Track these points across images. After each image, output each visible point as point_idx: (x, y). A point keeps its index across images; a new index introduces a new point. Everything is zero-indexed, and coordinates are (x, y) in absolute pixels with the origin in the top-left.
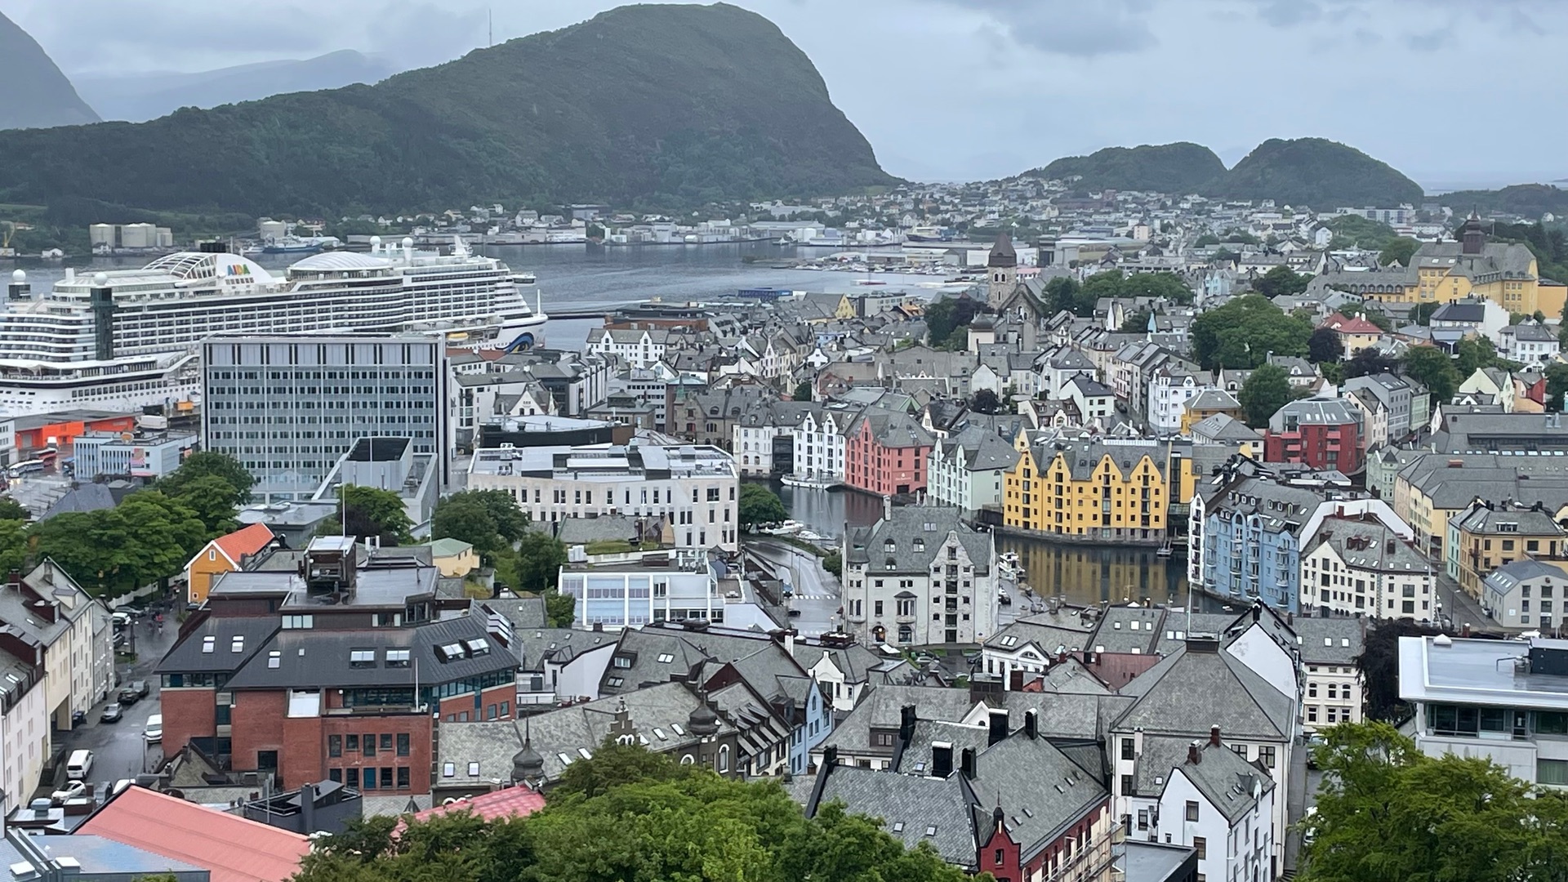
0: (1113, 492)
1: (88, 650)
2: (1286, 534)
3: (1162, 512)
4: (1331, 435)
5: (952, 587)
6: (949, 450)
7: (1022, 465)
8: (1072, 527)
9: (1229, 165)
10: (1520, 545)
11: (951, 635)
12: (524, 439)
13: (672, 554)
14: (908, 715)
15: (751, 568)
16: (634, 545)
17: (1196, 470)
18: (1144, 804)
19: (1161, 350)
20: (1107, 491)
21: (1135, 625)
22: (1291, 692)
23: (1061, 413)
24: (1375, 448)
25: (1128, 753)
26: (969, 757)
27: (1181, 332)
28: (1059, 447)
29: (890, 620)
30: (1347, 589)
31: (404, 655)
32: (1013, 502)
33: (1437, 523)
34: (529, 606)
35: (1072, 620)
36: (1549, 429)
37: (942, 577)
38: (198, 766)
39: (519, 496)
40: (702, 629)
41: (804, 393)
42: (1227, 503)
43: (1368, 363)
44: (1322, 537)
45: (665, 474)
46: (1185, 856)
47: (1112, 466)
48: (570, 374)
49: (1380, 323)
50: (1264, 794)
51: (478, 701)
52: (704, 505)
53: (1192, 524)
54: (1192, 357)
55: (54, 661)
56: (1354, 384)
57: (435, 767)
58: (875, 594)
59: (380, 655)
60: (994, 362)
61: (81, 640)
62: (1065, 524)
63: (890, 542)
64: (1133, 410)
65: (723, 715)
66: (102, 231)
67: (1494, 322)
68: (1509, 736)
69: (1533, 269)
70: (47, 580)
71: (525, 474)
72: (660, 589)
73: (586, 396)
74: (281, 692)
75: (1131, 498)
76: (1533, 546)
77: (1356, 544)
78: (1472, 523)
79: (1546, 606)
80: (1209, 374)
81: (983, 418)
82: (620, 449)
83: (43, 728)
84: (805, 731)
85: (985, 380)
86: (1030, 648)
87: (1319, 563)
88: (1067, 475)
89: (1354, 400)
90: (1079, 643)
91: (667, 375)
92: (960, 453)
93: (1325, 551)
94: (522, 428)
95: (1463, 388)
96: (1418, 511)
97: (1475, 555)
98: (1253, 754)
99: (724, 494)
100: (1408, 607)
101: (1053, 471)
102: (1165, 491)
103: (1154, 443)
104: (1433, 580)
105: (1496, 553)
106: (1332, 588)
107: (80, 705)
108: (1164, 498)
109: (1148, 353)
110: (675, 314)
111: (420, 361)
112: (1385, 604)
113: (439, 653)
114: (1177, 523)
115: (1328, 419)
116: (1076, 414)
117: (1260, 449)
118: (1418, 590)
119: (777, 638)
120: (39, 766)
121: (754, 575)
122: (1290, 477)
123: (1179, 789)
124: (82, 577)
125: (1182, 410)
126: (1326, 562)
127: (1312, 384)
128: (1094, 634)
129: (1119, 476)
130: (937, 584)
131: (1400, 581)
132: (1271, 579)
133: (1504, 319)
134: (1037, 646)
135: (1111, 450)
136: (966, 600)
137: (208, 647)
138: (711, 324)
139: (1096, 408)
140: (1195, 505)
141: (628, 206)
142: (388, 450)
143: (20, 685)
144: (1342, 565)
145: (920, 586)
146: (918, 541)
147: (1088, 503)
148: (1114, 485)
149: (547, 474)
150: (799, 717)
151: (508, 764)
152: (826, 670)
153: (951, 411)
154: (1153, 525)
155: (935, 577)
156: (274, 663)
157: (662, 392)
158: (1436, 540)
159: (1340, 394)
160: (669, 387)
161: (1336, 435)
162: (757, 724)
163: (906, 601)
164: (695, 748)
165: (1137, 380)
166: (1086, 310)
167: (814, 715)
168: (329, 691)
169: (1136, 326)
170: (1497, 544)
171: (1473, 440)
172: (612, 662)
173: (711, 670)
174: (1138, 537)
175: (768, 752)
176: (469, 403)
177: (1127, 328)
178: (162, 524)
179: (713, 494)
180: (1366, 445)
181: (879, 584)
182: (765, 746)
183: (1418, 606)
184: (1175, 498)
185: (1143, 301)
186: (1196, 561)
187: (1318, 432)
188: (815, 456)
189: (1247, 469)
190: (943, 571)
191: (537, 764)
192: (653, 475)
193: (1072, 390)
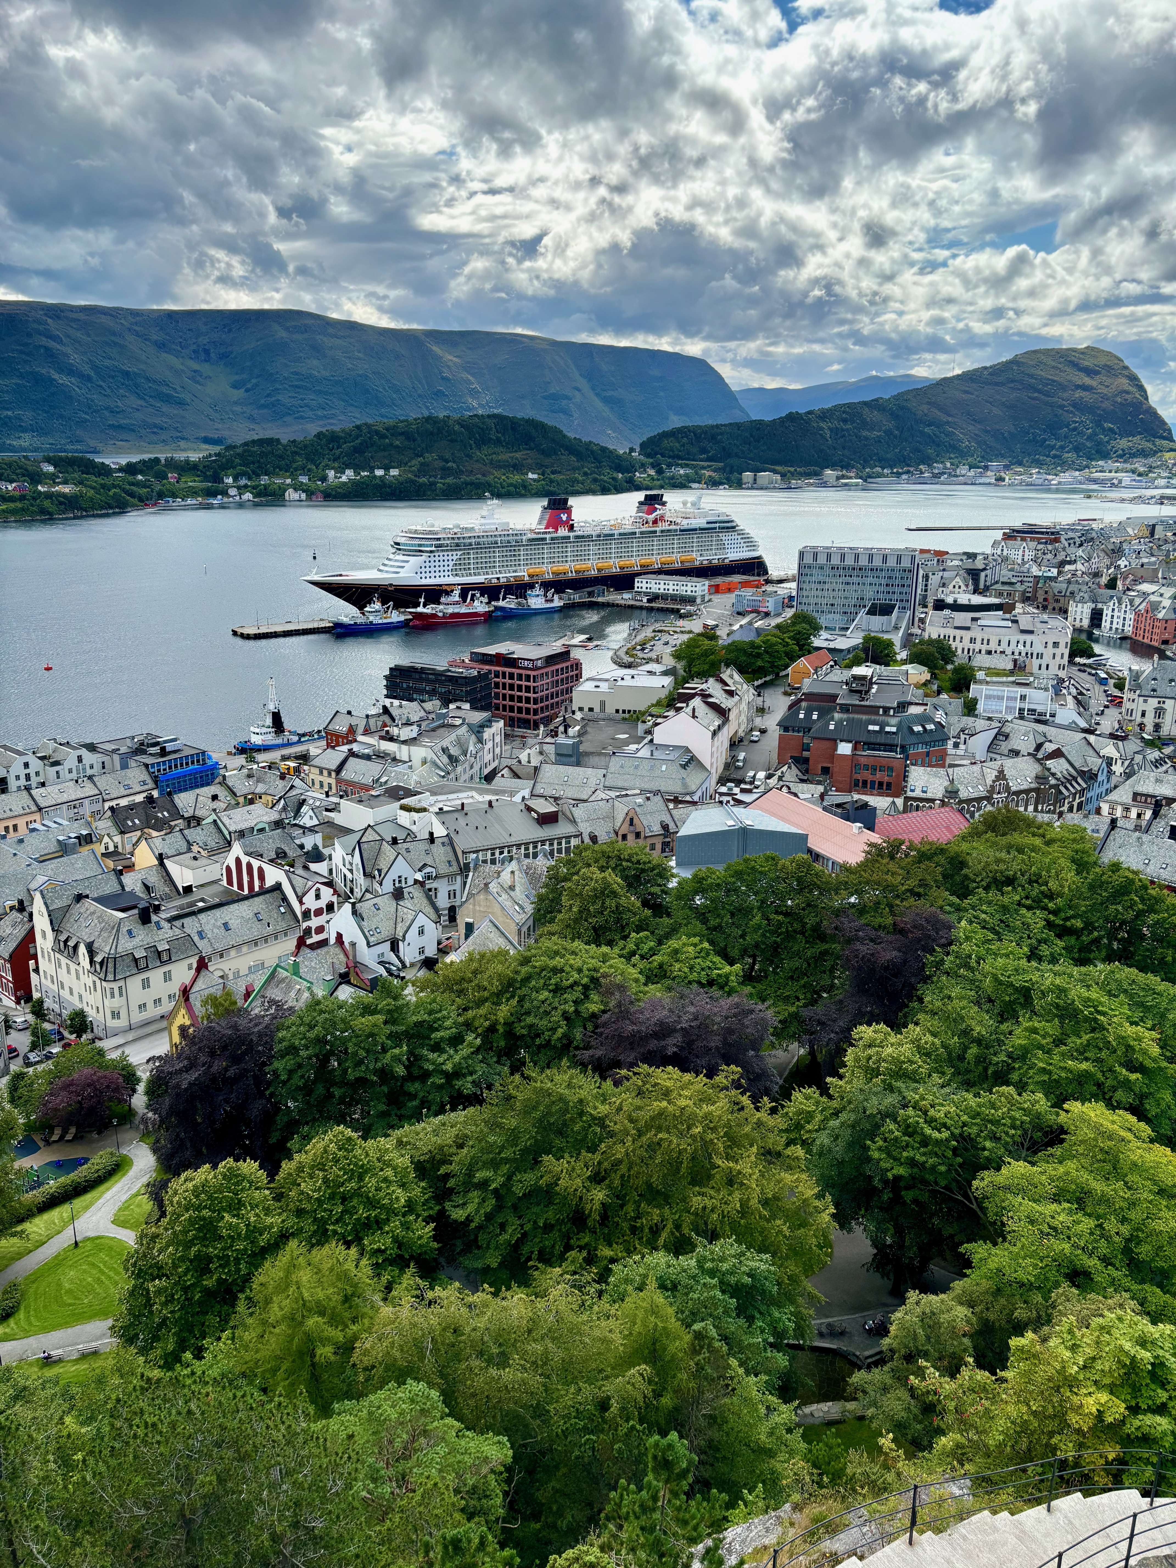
1: (746, 709)
12: (957, 607)
13: (1031, 679)
16: (1012, 673)
29: (1149, 720)
31: (894, 729)
34: (955, 704)
38: (795, 771)
39: (951, 639)
40: (1045, 723)
41: (1112, 584)
45: (1031, 632)
48: (981, 567)
51: (928, 754)
52: (1050, 650)
55: (733, 715)
57: (906, 786)
58: (1142, 706)
59: (882, 729)
61: (743, 704)
63: (1154, 680)
65: (1053, 775)
66: (748, 476)
70: (731, 677)
71: (956, 627)
72: (1023, 698)
73: (988, 579)
74: (834, 742)
91: (1035, 570)
94: (955, 601)
99: (1062, 645)
110: (1042, 533)
111: (906, 563)
113: (911, 730)
119: (1085, 732)
120: (723, 761)
137: (801, 716)
138: (1063, 539)
142: (885, 610)
143: (719, 726)
145: (1169, 705)
146: (1171, 681)
149: (968, 628)
150: (1094, 778)
152: (1109, 750)
156: (832, 727)
157: (1031, 580)
160: (1035, 577)
162: (1070, 779)
163: (1159, 712)
164: (1037, 790)
167: (1101, 777)
168: (857, 743)
172: (995, 737)
173: (1050, 747)
176: (927, 581)
178: (780, 647)
179: (1056, 645)
181: (1145, 701)
188: (1115, 620)
192: (1024, 632)
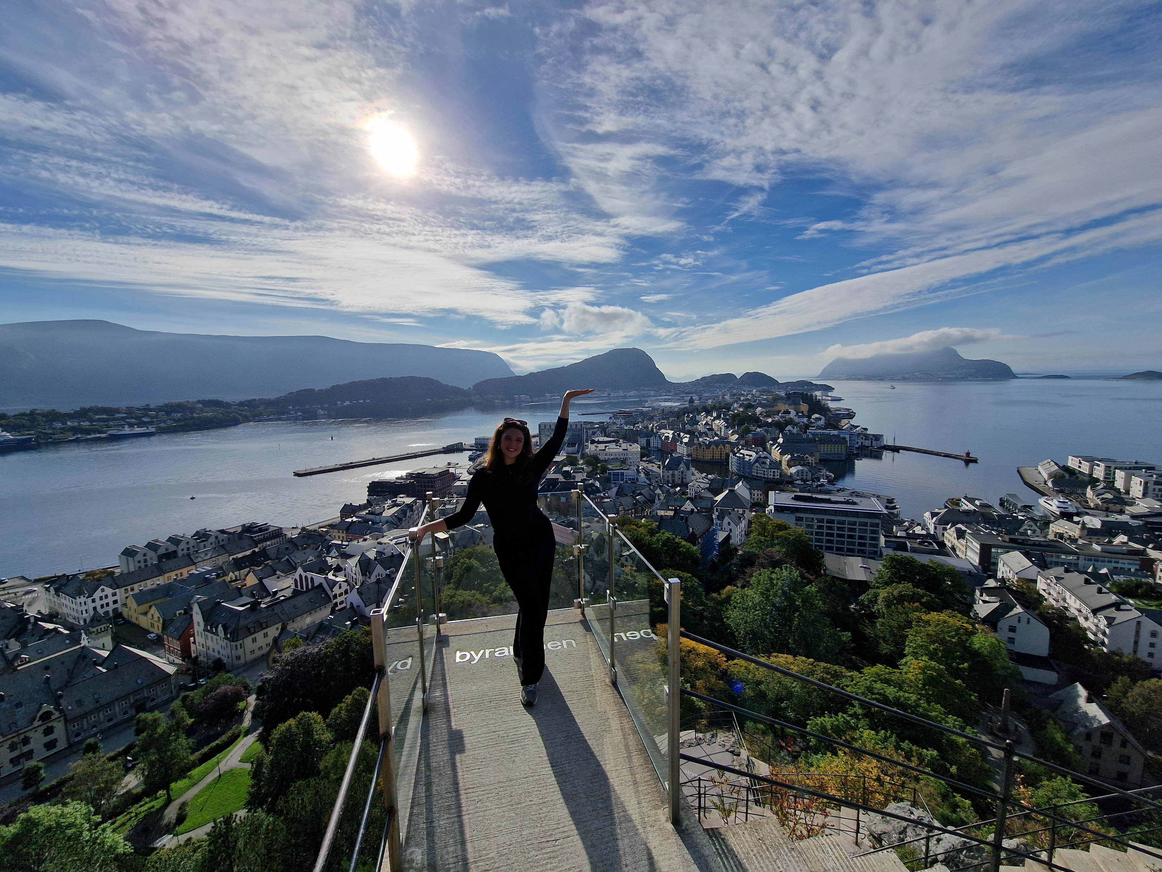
3: (724, 455)
6: (681, 443)
7: (696, 446)
8: (707, 458)
9: (738, 378)
10: (797, 463)
11: (682, 482)
13: (628, 467)
16: (621, 465)
17: (731, 447)
27: (728, 417)
29: (670, 479)
30: (761, 472)
32: (694, 453)
33: (780, 457)
35: (706, 480)
36: (804, 438)
39: (598, 454)
40: (635, 482)
41: (652, 431)
42: (737, 454)
43: (767, 424)
46: (728, 533)
48: (606, 427)
50: (743, 520)
52: (634, 456)
53: (730, 458)
56: (763, 428)
62: (705, 458)
65: (639, 502)
67: (793, 414)
68: (789, 513)
69: (801, 402)
71: (600, 450)
73: (609, 431)
75: (718, 452)
76: (800, 463)
78: (787, 458)
79: (802, 475)
84: (655, 505)
88: (705, 448)
91: (625, 427)
92: (684, 443)
93: (757, 464)
94: (598, 440)
95: (786, 429)
96: (776, 455)
97: (788, 465)
98: (741, 512)
100: (774, 476)
101: (702, 447)
102: (725, 451)
104: (779, 470)
111: (579, 426)
112: (769, 475)
114: (727, 458)
115: (758, 436)
117: (744, 442)
118: (776, 472)
123: (727, 519)
128: (710, 484)
131: (772, 470)
132: (746, 470)
135: (714, 443)
138: (633, 415)
139: (711, 433)
140: (731, 454)
142: (574, 445)
145: (676, 472)
147: (709, 454)
152: (658, 491)
153: (681, 434)
154: (722, 458)
158: (780, 461)
159: (761, 431)
160: (626, 430)
161: (760, 439)
163: (673, 475)
166: (709, 412)
167: (656, 501)
169: (719, 416)
170: (792, 462)
172: (618, 490)
173: (637, 493)
174: (719, 460)
176: (587, 433)
179: (635, 453)
181: (668, 472)
182: (647, 507)
184: (727, 453)
186: (731, 466)
187: (756, 439)
188: (655, 443)
189: (741, 447)
192: (624, 450)
193: (706, 430)
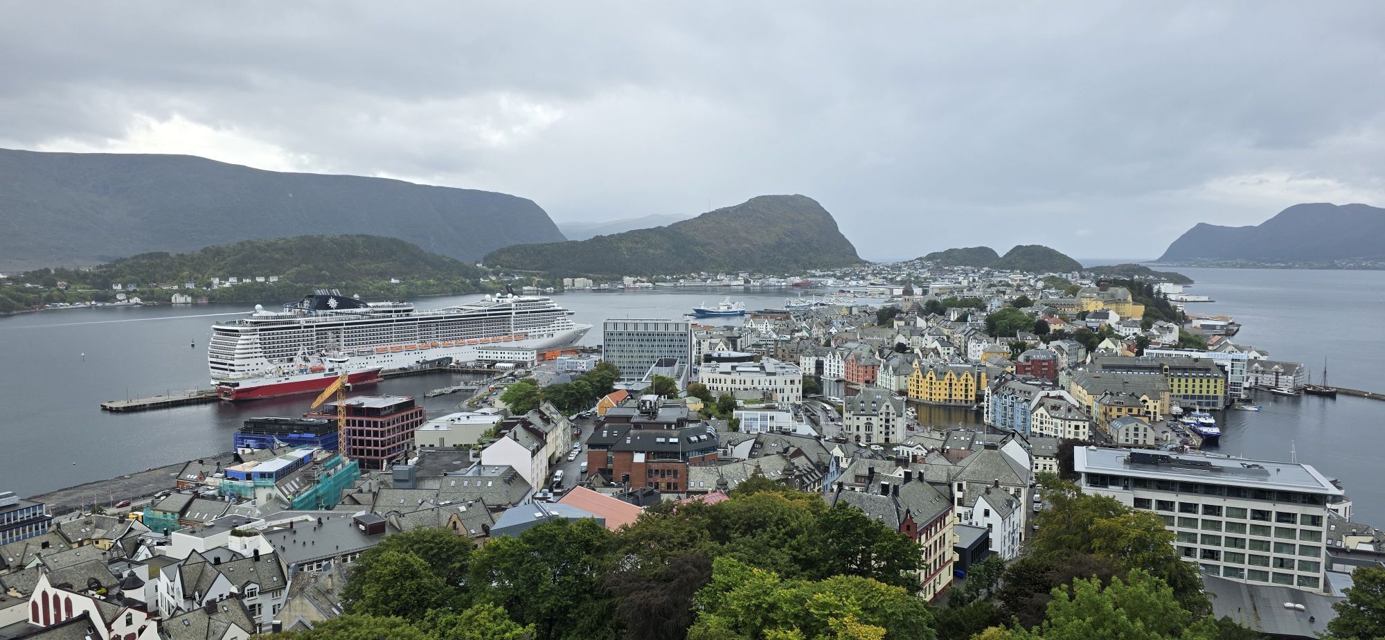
0: (953, 385)
1: (562, 435)
2: (1025, 404)
3: (973, 393)
4: (1044, 364)
5: (887, 421)
6: (886, 367)
7: (916, 373)
8: (936, 398)
9: (1001, 255)
10: (1125, 410)
11: (887, 440)
12: (720, 360)
13: (777, 405)
14: (871, 470)
15: (807, 410)
16: (762, 401)
17: (987, 377)
18: (967, 510)
19: (973, 329)
20: (951, 385)
21: (963, 438)
22: (1028, 466)
23: (932, 353)
24: (1063, 369)
25: (960, 488)
26: (896, 488)
27: (981, 322)
28: (931, 367)
29: (862, 432)
30: (1050, 426)
31: (676, 440)
32: (912, 388)
33: (1088, 400)
34: (723, 424)
35: (937, 435)
36: (1137, 363)
37: (883, 417)
38: (601, 479)
39: (718, 381)
40: (789, 434)
41: (828, 344)
42: (1001, 390)
43: (1060, 335)
44: (1040, 404)
45: (774, 374)
46: (984, 531)
47: (953, 374)
48: (737, 335)
49: (1064, 319)
50: (1017, 507)
51: (703, 458)
52: (789, 386)
53: (986, 398)
54: (985, 332)
55: (549, 439)
56: (1053, 344)
57: (687, 483)
58: (857, 423)
59: (667, 440)
60: (905, 333)
61: (559, 431)
62: (933, 397)
63: (862, 402)
64: (962, 353)
65: (797, 468)
66: (567, 281)
67: (1113, 318)
68: (1122, 488)
69: (1130, 298)
70: (547, 409)
71: (721, 373)
72: (772, 418)
73: (743, 344)
74: (631, 452)
75: (961, 387)
76: (1130, 410)
77: (1055, 408)
78: (1104, 401)
79: (1136, 435)
80: (993, 339)
81: (900, 355)
82: (757, 364)
83: (545, 463)
84: (829, 475)
85: (901, 339)
86: (919, 446)
87: (1039, 415)
88: (934, 378)
89: (1054, 350)
90: (939, 445)
91: (775, 336)
92: (891, 368)
93: (1042, 410)
94: (719, 355)
95: (1100, 346)
96: (1081, 395)
97: (1105, 414)
98: (1012, 491)
99: (797, 382)
100: (1077, 434)
101: (928, 376)
102: (975, 385)
103: (970, 366)
104: (1087, 424)
105: (1114, 413)
106: (1044, 425)
107: (558, 455)
108: (974, 388)
109: (967, 330)
110: (777, 313)
111: (682, 330)
112: (1067, 432)
113: (689, 440)
114: (980, 398)
115: (1043, 357)
116: (938, 354)
117: (1014, 369)
118: (1081, 427)
119: (818, 438)
120: (544, 477)
121: (808, 414)
122: (1027, 380)
123: (982, 504)
124: (560, 407)
125: (982, 353)
126: (1042, 415)
127: (1036, 344)
128: (945, 441)
129: (956, 379)
130: (881, 419)
131: (1073, 424)
132: (1018, 421)
133: (1117, 318)
134: (922, 445)
135: (952, 368)
136: (893, 426)
137: (605, 435)
138: (792, 317)
139: (946, 351)
140: (987, 390)
141: (760, 271)
142: (670, 363)
143: (537, 447)
144: (1048, 416)
145: (874, 420)
146: (874, 402)
147: (943, 389)
148: (953, 382)
149: (729, 373)
150: (827, 469)
151: (715, 482)
152: (837, 451)
153: (887, 352)
154: (969, 398)
155: (881, 417)
156: (628, 442)
157: (773, 343)
158: (1089, 407)
159: (1047, 348)
160: (775, 341)
161: (1046, 364)
162: (811, 472)
163: (869, 426)
164: (786, 480)
165: (963, 340)
166: (942, 313)
167: (832, 469)
168: (648, 453)
169: (963, 319)
170: (1115, 409)
171: (1104, 367)
172: (754, 445)
173: (792, 450)
174: (963, 403)
175: (814, 483)
176: (700, 346)
177: (958, 320)
178: (588, 388)
179: (792, 382)
180: (1058, 368)
181: (858, 419)
182: (813, 480)
183: (1081, 434)
184: (978, 388)
185: (966, 309)
186: (987, 413)
187: (1037, 364)
188: (832, 368)
189: (1009, 377)
190: (884, 414)
191: (726, 484)
192: (769, 374)
193: (936, 344)
